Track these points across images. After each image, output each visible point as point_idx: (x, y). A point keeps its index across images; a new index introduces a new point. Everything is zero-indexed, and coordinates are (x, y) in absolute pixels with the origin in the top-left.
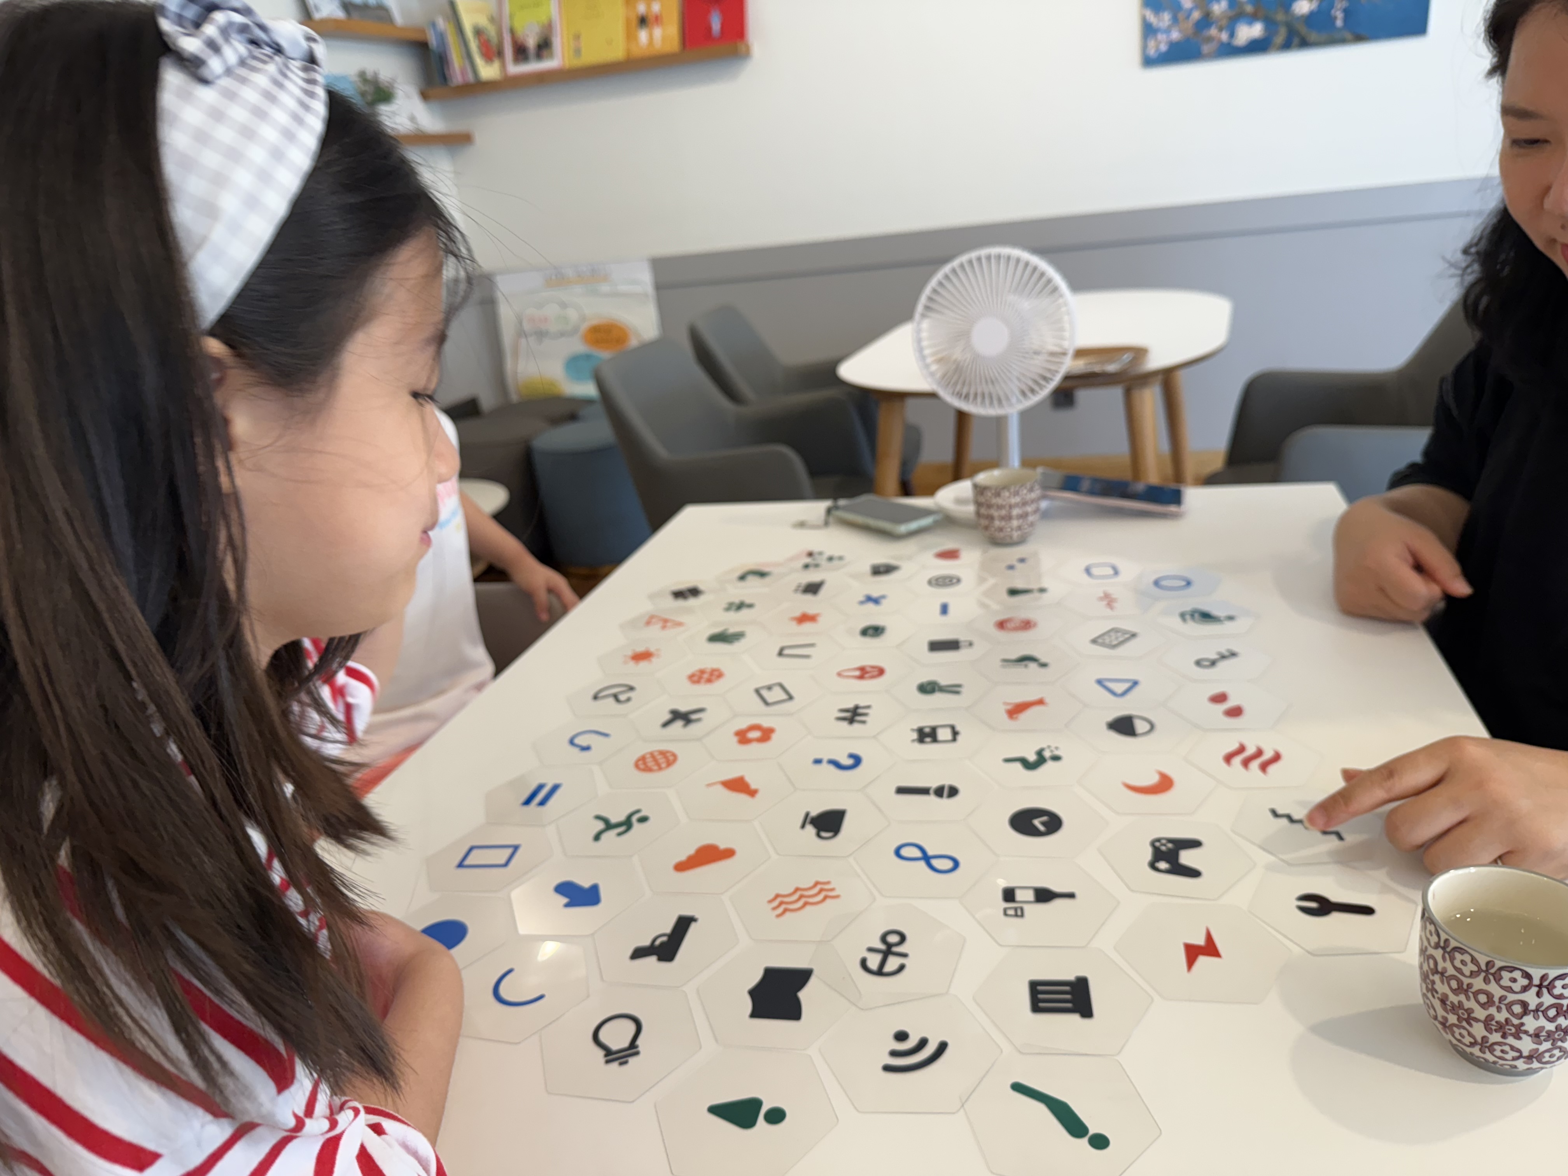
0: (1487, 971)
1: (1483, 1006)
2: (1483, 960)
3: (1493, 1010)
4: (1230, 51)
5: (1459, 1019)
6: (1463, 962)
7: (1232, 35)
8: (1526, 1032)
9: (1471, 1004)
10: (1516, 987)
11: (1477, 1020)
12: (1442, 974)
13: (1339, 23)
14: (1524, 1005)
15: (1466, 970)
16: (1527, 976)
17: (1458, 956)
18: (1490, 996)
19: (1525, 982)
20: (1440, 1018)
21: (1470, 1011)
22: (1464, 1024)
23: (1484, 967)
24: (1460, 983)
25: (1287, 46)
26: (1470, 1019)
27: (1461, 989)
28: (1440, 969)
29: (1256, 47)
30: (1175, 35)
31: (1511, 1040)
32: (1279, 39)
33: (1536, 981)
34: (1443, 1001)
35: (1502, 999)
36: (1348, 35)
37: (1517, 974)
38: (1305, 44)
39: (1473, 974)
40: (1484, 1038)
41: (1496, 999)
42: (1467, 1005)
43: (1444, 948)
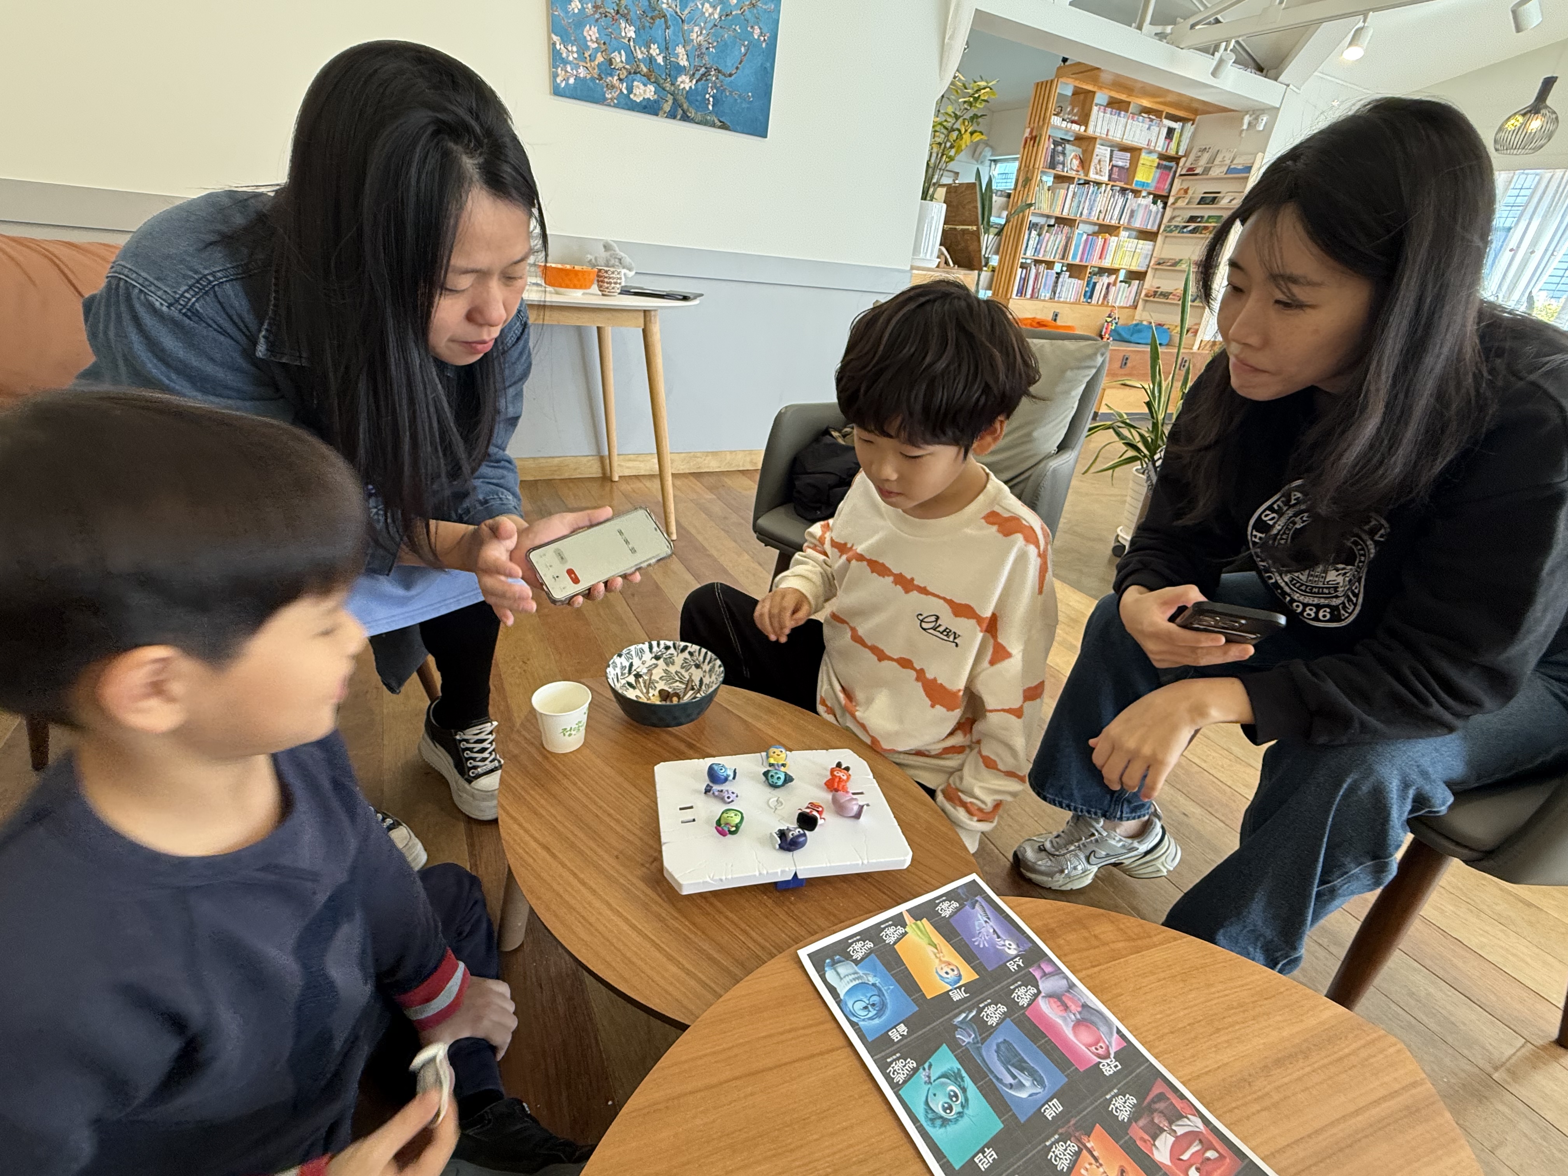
4: (628, 104)
7: (630, 90)
13: (710, 107)
25: (672, 115)
29: (649, 108)
30: (582, 72)
32: (667, 107)
36: (716, 121)
38: (685, 118)
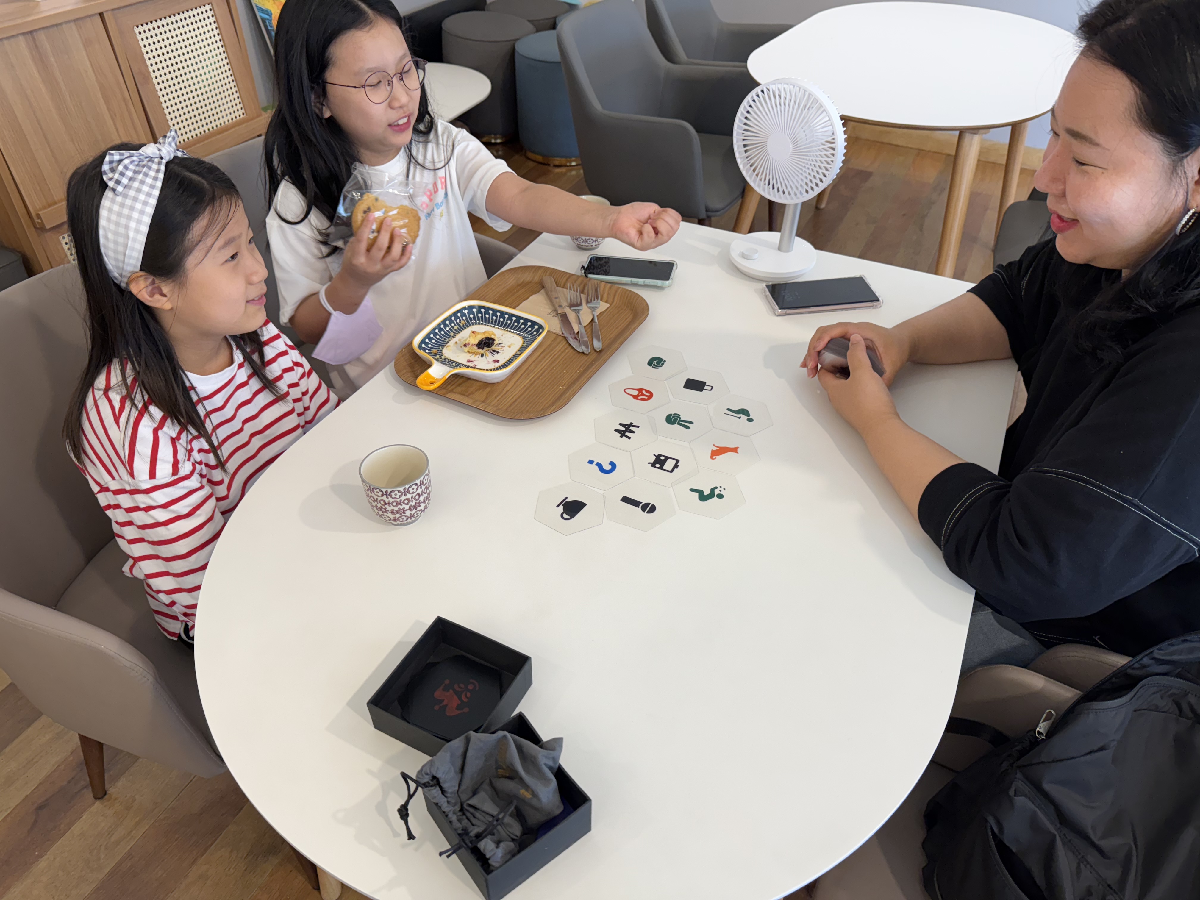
0: (405, 492)
1: (407, 504)
2: (401, 489)
3: (411, 503)
5: (401, 514)
6: (396, 495)
8: (422, 503)
9: (404, 506)
10: (415, 490)
11: (406, 510)
12: (389, 503)
14: (418, 494)
15: (398, 496)
16: (416, 484)
17: (393, 494)
18: (408, 499)
19: (417, 487)
20: (392, 519)
21: (403, 509)
22: (403, 514)
23: (403, 491)
24: (397, 502)
26: (404, 511)
27: (398, 504)
28: (387, 502)
31: (419, 508)
33: (419, 484)
34: (392, 512)
35: (412, 498)
37: (414, 486)
39: (400, 496)
40: (411, 514)
41: (410, 499)
42: (401, 507)
43: (386, 494)
